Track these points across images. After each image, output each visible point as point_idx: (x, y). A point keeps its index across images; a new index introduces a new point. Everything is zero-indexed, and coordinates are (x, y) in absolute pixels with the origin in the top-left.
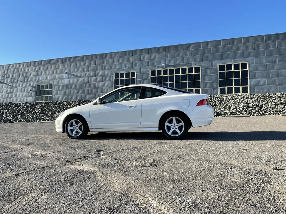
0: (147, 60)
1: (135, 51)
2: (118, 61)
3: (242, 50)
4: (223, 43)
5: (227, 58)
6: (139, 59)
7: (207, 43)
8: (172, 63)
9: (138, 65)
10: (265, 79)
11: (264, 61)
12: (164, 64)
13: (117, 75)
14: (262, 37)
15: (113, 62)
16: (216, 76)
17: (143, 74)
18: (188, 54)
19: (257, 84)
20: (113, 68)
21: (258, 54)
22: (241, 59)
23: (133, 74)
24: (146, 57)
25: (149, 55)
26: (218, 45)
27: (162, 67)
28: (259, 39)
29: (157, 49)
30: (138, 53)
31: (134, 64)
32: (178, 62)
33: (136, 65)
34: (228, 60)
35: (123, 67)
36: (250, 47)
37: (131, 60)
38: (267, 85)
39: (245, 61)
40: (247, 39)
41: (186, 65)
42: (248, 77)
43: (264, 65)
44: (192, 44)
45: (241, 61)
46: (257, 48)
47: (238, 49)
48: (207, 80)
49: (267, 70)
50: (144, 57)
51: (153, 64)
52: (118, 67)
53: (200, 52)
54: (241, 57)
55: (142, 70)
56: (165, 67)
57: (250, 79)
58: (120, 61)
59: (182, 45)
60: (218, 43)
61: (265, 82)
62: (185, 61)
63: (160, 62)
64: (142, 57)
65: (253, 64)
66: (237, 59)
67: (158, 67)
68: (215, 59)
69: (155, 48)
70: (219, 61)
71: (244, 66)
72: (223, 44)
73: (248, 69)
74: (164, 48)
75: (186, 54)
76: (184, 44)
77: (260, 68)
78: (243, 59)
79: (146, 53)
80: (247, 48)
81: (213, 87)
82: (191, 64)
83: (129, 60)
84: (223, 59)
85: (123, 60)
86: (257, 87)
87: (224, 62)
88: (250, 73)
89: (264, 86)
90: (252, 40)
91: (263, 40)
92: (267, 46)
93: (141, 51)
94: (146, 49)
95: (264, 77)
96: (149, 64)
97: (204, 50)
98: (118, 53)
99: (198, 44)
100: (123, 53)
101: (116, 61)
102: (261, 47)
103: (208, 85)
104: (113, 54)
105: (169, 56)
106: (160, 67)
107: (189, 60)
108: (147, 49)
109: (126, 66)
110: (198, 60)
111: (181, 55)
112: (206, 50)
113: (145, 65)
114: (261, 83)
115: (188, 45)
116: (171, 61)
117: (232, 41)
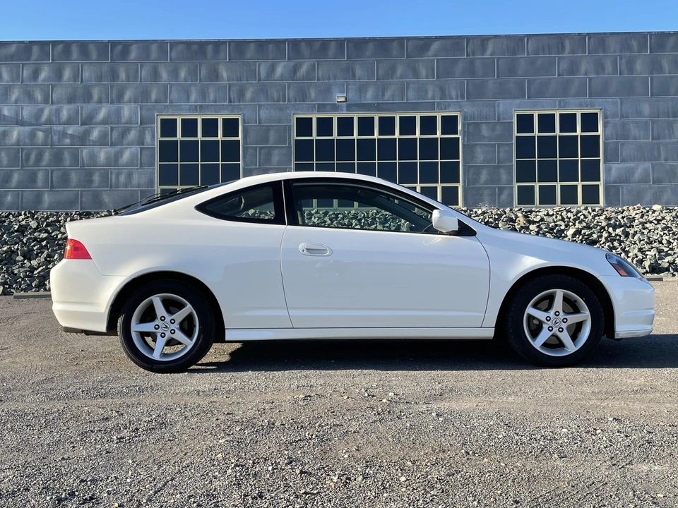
0: (282, 78)
1: (239, 46)
2: (174, 74)
3: (586, 74)
4: (531, 46)
5: (540, 93)
6: (254, 74)
7: (484, 40)
8: (369, 97)
9: (249, 95)
10: (648, 165)
11: (646, 108)
12: (343, 99)
13: (168, 127)
14: (642, 37)
15: (155, 75)
16: (507, 148)
17: (268, 129)
18: (423, 72)
19: (625, 179)
20: (153, 97)
21: (627, 90)
22: (582, 100)
23: (231, 126)
24: (280, 69)
25: (292, 63)
26: (514, 52)
27: (335, 108)
28: (635, 44)
29: (317, 46)
30: (251, 51)
31: (234, 89)
32: (388, 94)
33: (241, 94)
34: (543, 101)
35: (193, 97)
36: (608, 66)
37: (225, 75)
38: (654, 183)
39: (592, 106)
40: (601, 40)
41: (415, 107)
42: (601, 157)
43: (646, 123)
44: (437, 38)
45: (581, 106)
46: (626, 71)
47: (573, 70)
48: (482, 158)
49: (653, 139)
50: (272, 69)
51: (303, 96)
52: (174, 95)
53: (459, 68)
54: (580, 93)
55: (263, 114)
56: (345, 109)
57: (605, 162)
58: (183, 74)
59: (403, 38)
60: (516, 42)
61: (646, 172)
62: (411, 96)
63: (328, 91)
64: (263, 69)
65: (615, 116)
66: (570, 100)
67: (321, 108)
68: (504, 93)
69: (309, 42)
70: (518, 101)
71: (590, 121)
72: (530, 50)
73: (600, 132)
74: (341, 43)
75: (416, 74)
76: (408, 39)
77: (634, 131)
78: (587, 99)
79: (281, 56)
80: (600, 67)
81: (498, 181)
82: (431, 106)
83: (214, 75)
84: (529, 98)
85: (193, 74)
86: (625, 188)
87: (534, 107)
88: (605, 144)
89: (642, 186)
90: (613, 44)
91: (642, 47)
92: (655, 66)
93: (262, 45)
94: (278, 43)
95: (642, 159)
96: (291, 93)
97: (472, 62)
98: (174, 44)
99: (455, 43)
100: (195, 47)
101: (164, 75)
102: (639, 66)
103: (484, 176)
104: (154, 47)
105: (358, 72)
106: (328, 107)
107: (426, 92)
108: (283, 41)
109: (203, 95)
110: (454, 94)
111: (399, 71)
112: (478, 64)
113: (275, 96)
114: (638, 175)
115: (421, 42)
116: (366, 92)
117: (559, 40)
